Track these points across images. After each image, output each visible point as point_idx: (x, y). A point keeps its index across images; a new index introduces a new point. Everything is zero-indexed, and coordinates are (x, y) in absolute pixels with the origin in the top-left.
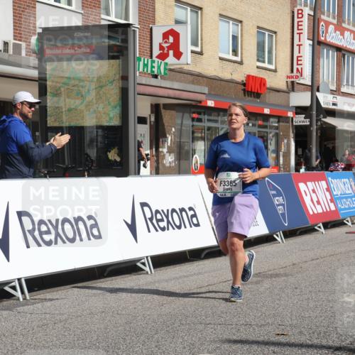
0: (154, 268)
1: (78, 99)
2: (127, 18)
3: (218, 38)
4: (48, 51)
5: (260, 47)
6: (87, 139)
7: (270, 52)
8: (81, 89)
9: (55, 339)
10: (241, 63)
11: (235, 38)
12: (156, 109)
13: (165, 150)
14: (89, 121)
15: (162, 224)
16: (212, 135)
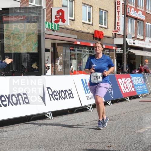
0: (53, 117)
1: (18, 40)
2: (40, 3)
3: (82, 13)
4: (5, 19)
5: (101, 18)
6: (23, 59)
7: (105, 20)
8: (19, 36)
9: (8, 149)
10: (92, 25)
11: (89, 13)
12: (54, 45)
13: (58, 64)
14: (24, 50)
15: (57, 97)
16: (79, 57)
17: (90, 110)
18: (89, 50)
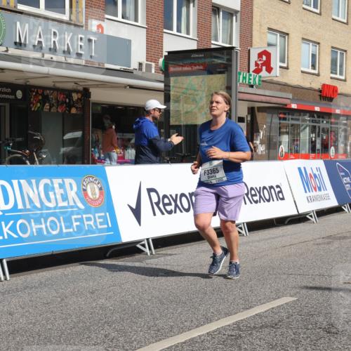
0: (249, 231)
1: (193, 104)
2: (231, 42)
3: (301, 56)
4: (172, 69)
5: (334, 62)
7: (341, 66)
8: (195, 96)
10: (318, 75)
11: (314, 56)
12: (252, 111)
13: (258, 142)
15: (255, 198)
16: (294, 131)
17: (313, 219)
18: (312, 119)
